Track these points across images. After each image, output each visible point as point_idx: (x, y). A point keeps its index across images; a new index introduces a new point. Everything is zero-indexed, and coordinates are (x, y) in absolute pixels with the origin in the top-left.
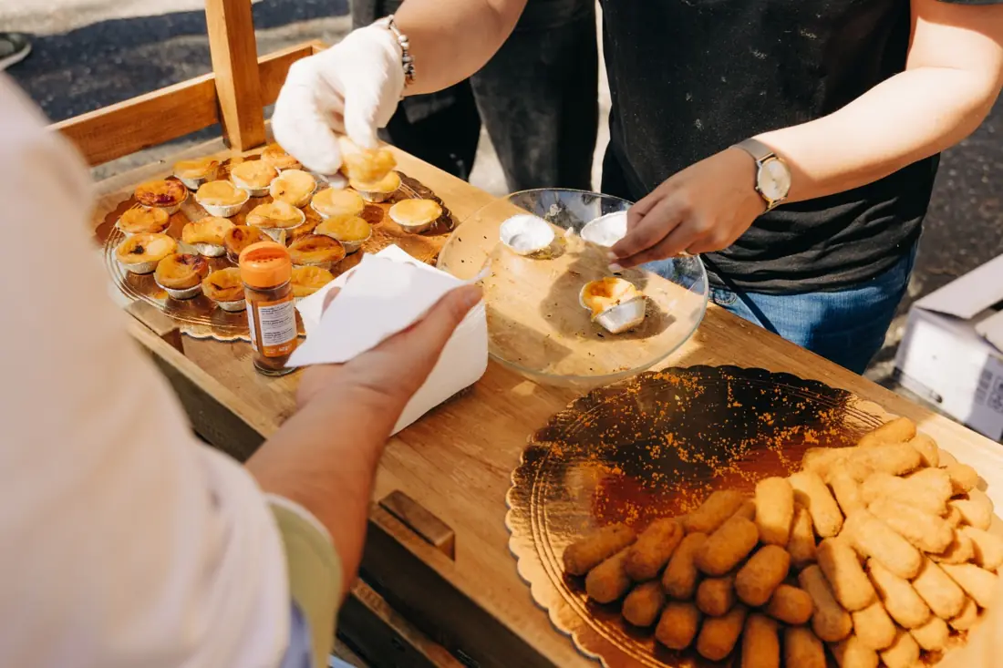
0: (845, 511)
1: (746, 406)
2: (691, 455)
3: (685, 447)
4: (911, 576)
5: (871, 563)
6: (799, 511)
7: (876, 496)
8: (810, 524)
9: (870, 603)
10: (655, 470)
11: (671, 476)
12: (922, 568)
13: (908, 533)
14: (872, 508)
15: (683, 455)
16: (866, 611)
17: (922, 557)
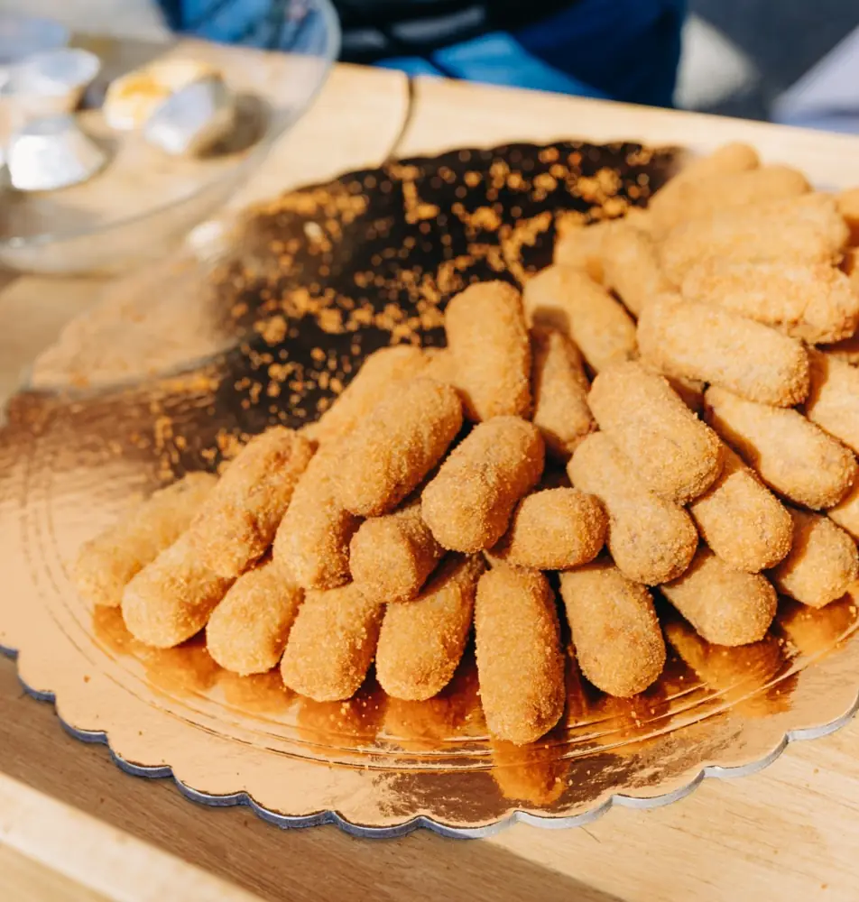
0: (633, 307)
1: (445, 208)
2: (346, 317)
3: (333, 306)
4: (798, 396)
5: (712, 397)
6: (546, 339)
7: (690, 263)
8: (574, 358)
9: (722, 474)
10: (278, 361)
11: (309, 364)
12: (815, 378)
13: (772, 315)
14: (689, 287)
15: (330, 322)
16: (719, 492)
17: (810, 356)
